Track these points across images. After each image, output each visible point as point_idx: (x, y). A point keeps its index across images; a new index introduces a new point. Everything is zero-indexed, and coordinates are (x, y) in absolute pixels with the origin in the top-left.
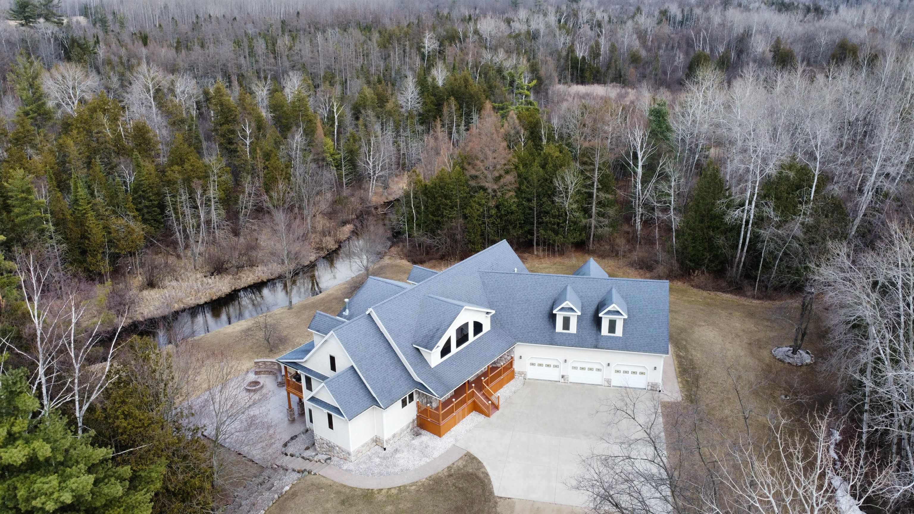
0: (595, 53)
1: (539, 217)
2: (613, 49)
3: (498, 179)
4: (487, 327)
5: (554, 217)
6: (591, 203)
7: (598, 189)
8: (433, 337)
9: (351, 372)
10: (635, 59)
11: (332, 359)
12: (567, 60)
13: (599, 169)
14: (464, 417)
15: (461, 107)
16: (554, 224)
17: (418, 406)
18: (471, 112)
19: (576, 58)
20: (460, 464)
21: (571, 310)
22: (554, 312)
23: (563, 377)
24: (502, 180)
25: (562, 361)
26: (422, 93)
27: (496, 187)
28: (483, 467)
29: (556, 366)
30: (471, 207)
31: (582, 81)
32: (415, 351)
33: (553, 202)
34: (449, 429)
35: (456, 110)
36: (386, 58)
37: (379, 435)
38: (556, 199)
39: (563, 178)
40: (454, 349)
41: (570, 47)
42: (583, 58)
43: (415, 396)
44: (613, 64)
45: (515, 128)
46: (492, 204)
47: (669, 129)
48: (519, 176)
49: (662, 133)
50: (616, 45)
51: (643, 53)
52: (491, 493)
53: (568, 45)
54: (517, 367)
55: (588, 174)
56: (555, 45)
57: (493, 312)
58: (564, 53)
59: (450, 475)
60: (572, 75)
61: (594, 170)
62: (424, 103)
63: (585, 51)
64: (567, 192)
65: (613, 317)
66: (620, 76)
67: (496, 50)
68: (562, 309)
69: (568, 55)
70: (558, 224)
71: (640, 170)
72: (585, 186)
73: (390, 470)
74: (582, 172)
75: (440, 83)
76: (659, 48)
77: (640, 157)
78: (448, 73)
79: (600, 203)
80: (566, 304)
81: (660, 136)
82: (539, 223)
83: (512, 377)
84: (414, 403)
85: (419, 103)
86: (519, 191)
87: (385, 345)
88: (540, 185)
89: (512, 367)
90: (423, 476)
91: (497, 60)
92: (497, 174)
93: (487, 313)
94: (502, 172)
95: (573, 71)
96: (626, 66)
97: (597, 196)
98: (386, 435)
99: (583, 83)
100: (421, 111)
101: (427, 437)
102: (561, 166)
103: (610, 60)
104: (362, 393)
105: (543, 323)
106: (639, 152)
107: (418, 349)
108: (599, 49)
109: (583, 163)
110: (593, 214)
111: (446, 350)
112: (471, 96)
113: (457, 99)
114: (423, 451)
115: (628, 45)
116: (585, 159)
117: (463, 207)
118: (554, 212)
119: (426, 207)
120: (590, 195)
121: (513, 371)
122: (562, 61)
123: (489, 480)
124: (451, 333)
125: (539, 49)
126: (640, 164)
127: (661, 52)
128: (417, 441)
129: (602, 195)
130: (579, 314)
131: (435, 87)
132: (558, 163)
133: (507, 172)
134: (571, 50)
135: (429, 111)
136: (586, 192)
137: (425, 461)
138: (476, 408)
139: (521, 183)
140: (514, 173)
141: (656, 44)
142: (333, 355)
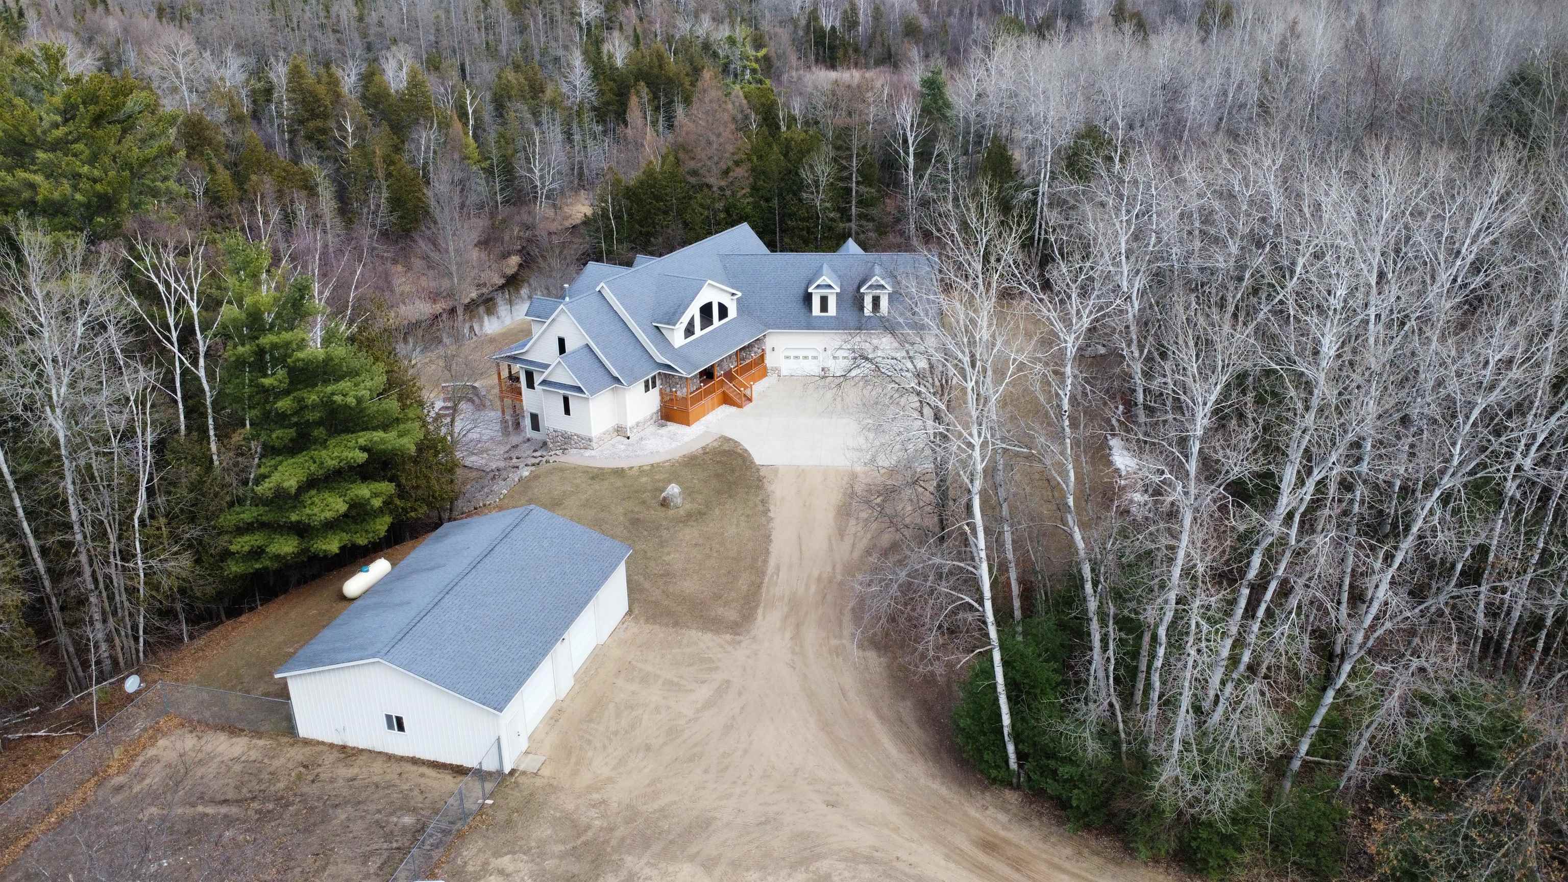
0: (851, 22)
1: (782, 221)
2: (877, 14)
3: (726, 172)
4: (732, 313)
5: (803, 219)
6: (850, 202)
7: (858, 183)
8: (674, 314)
9: (587, 350)
10: (911, 31)
11: (562, 342)
12: (807, 32)
13: (858, 155)
14: (713, 409)
15: (656, 97)
16: (802, 229)
17: (662, 393)
18: (673, 101)
19: (822, 29)
20: (715, 444)
21: (830, 286)
22: (810, 290)
23: (823, 369)
24: (731, 174)
25: (821, 349)
26: (595, 77)
27: (723, 183)
28: (740, 444)
29: (815, 358)
30: (693, 210)
31: (832, 63)
32: (655, 330)
33: (800, 200)
34: (697, 419)
35: (649, 100)
36: (523, 29)
37: (622, 423)
38: (805, 195)
39: (811, 167)
40: (698, 332)
41: (812, 12)
42: (833, 28)
43: (658, 382)
44: (878, 38)
45: (742, 111)
46: (720, 205)
47: (948, 105)
48: (753, 170)
49: (938, 110)
50: (882, 8)
51: (924, 22)
52: (752, 462)
53: (807, 11)
54: (769, 361)
55: (844, 163)
56: (788, 10)
57: (739, 294)
58: (803, 22)
59: (705, 453)
60: (817, 54)
61: (851, 156)
62: (601, 93)
63: (835, 19)
64: (817, 187)
65: (877, 292)
66: (890, 56)
67: (696, 16)
68: (818, 287)
69: (808, 25)
70: (808, 229)
71: (911, 159)
72: (841, 179)
73: (639, 453)
74: (835, 160)
75: (619, 63)
76: (950, 13)
77: (910, 142)
78: (631, 48)
79: (861, 203)
80: (824, 279)
81: (936, 115)
82: (782, 231)
83: (764, 373)
84: (657, 390)
85: (592, 91)
86: (754, 188)
87: (621, 324)
88: (782, 179)
89: (763, 361)
90: (677, 455)
91: (701, 32)
92: (724, 167)
93: (733, 294)
94: (730, 163)
95: (818, 50)
96: (899, 41)
97: (857, 192)
98: (630, 422)
99: (833, 67)
100: (596, 104)
101: (673, 427)
102: (808, 151)
103: (874, 33)
104: (601, 371)
105: (797, 307)
106: (909, 134)
107: (657, 327)
108: (857, 17)
109: (838, 148)
110: (853, 218)
111: (689, 331)
112: (670, 81)
113: (648, 85)
114: (672, 438)
115: (901, 10)
116: (840, 142)
117: (680, 213)
118: (803, 213)
119: (630, 215)
120: (848, 190)
121: (765, 368)
122: (801, 33)
123: (749, 455)
124: (694, 310)
125: (763, 16)
126: (911, 150)
127: (953, 21)
128: (663, 431)
129: (863, 189)
130: (838, 290)
131: (613, 68)
132: (804, 147)
133: (737, 163)
134: (813, 16)
135: (608, 103)
136: (842, 188)
137: (674, 445)
138: (727, 400)
139: (756, 178)
140: (747, 166)
141: (945, 8)
142: (562, 336)
